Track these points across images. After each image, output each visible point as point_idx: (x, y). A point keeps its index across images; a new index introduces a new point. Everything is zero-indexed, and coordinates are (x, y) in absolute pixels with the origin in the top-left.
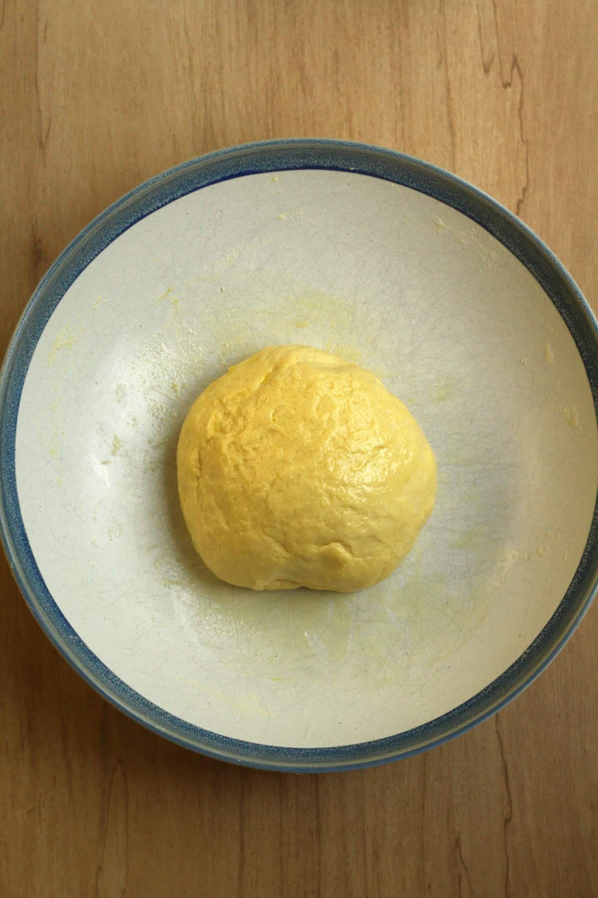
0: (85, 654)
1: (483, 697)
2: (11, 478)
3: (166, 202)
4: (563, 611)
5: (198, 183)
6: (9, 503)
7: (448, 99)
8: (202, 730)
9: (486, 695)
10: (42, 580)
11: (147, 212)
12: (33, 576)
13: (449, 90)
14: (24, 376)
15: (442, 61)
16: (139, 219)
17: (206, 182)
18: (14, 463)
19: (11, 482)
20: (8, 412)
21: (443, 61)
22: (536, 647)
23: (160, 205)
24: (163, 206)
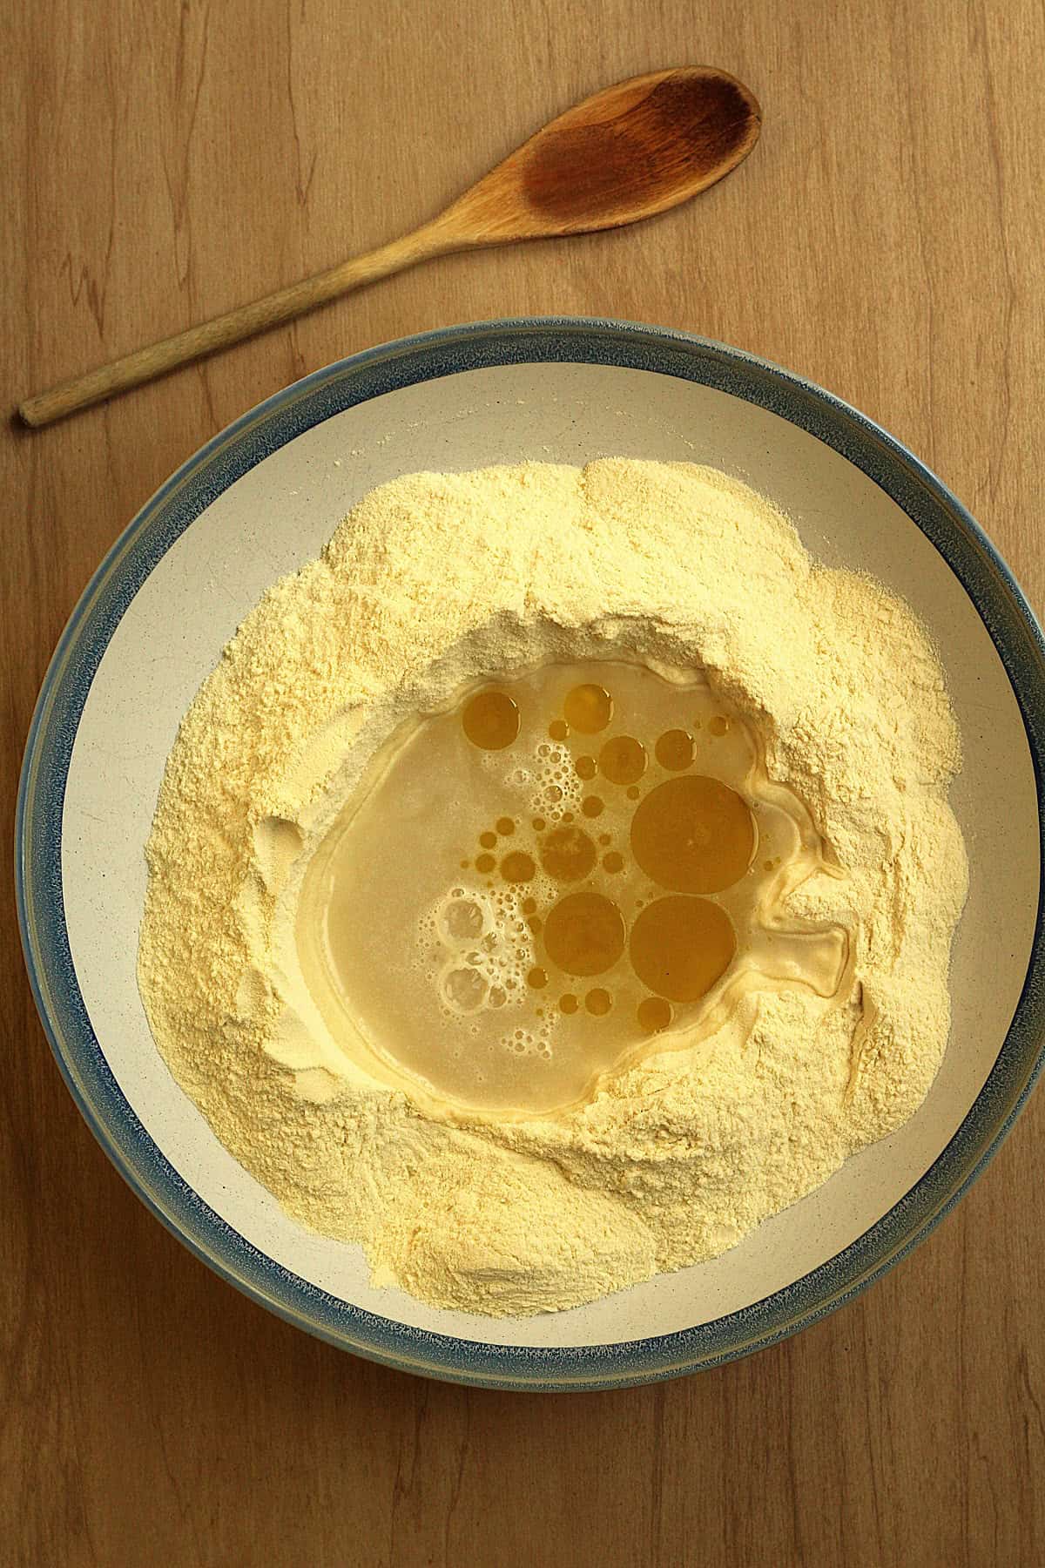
0: (244, 458)
1: (121, 1113)
2: (543, 354)
3: (997, 640)
4: (254, 1259)
5: (1025, 694)
6: (501, 346)
7: (990, 104)
8: (106, 642)
9: (126, 1118)
10: (372, 395)
11: (982, 608)
12: (377, 380)
13: (990, 89)
14: (713, 385)
15: (978, 39)
16: (970, 594)
17: (1027, 710)
18: (569, 361)
19: (537, 354)
20: (653, 354)
21: (980, 39)
22: (198, 1210)
23: (992, 629)
24: (991, 635)
